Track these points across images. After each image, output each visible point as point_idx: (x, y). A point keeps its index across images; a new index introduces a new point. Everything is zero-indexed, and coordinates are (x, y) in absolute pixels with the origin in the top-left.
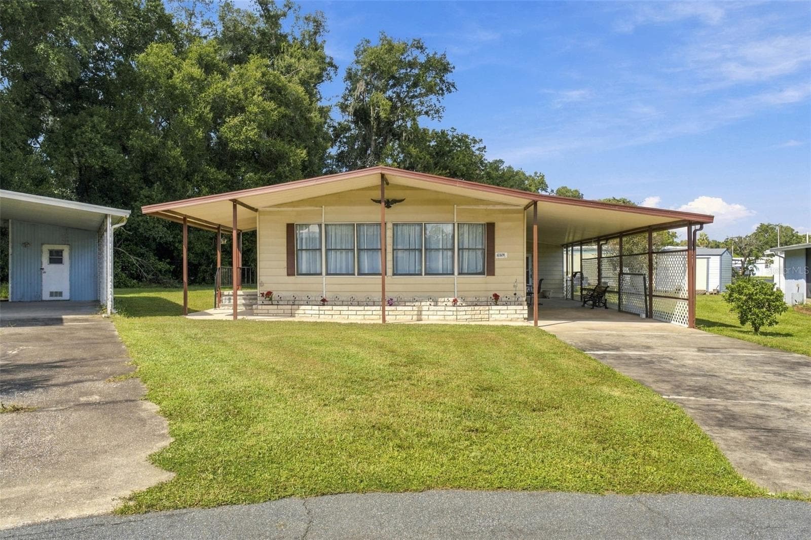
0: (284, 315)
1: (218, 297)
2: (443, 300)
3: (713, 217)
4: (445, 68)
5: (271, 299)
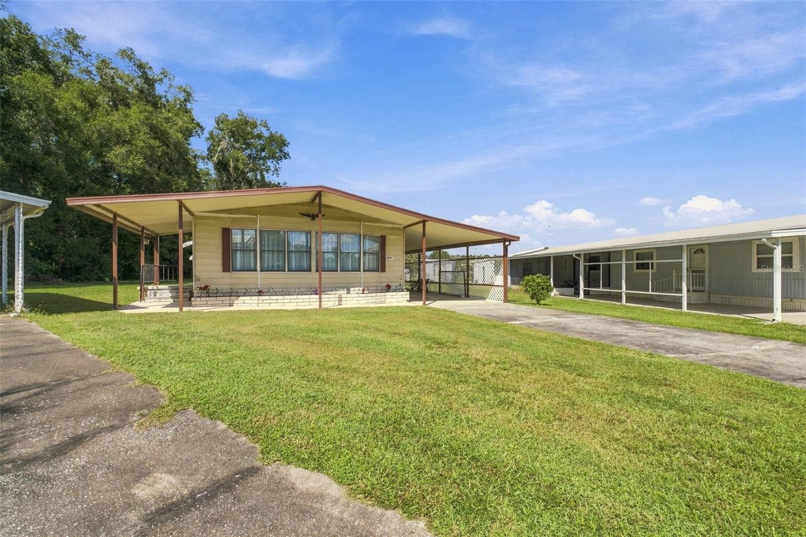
0: (223, 305)
1: (143, 292)
2: (353, 289)
3: (519, 238)
4: (283, 143)
5: (208, 292)
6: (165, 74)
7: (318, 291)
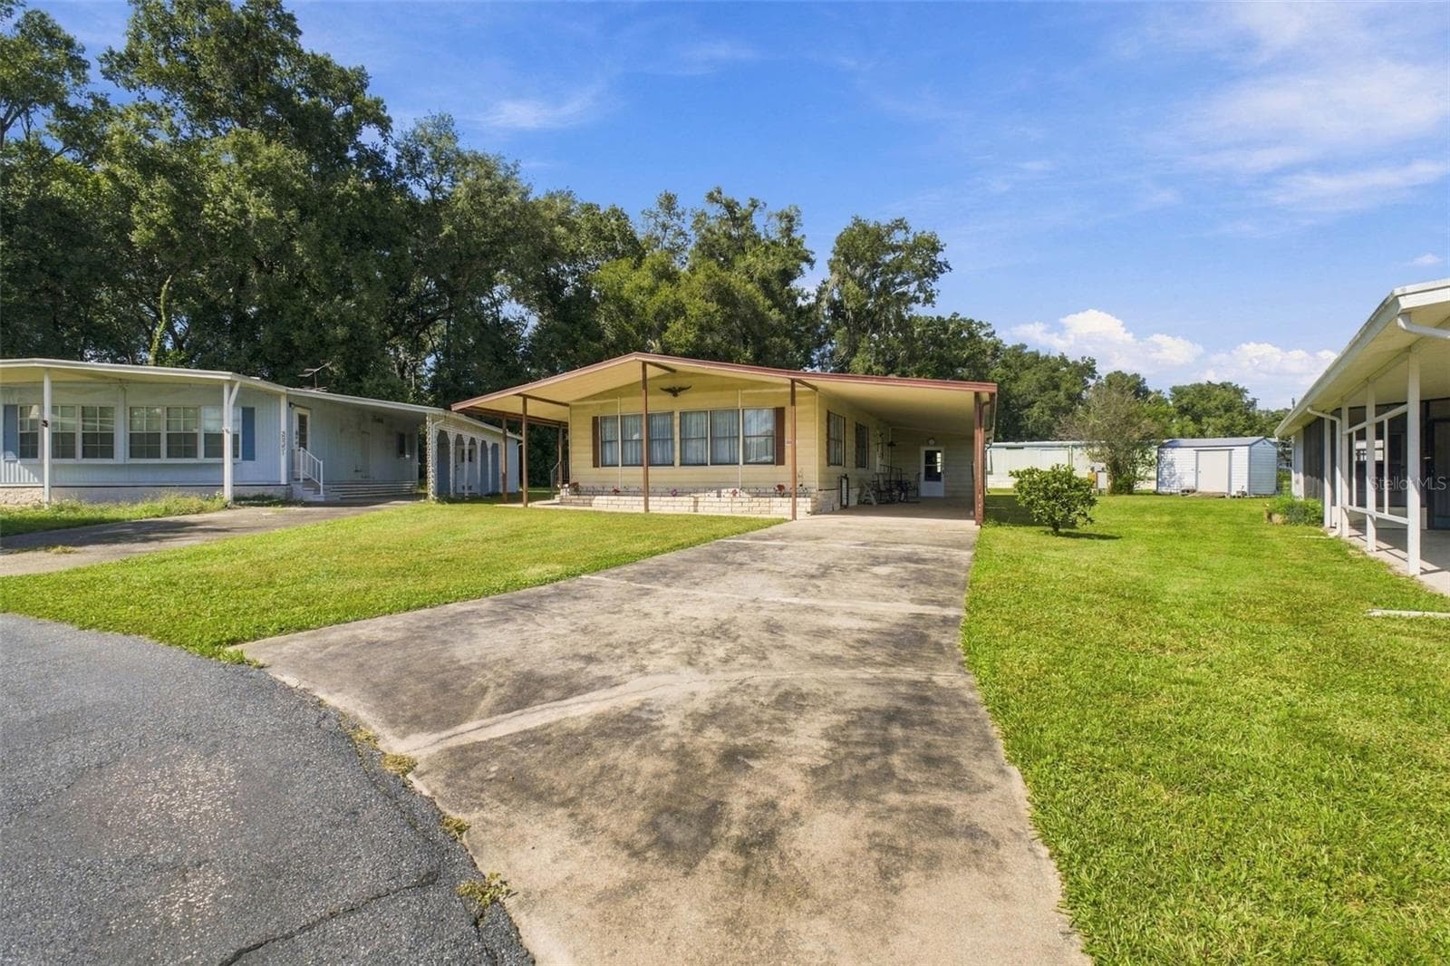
5: (578, 490)
6: (754, 205)
7: (646, 492)
